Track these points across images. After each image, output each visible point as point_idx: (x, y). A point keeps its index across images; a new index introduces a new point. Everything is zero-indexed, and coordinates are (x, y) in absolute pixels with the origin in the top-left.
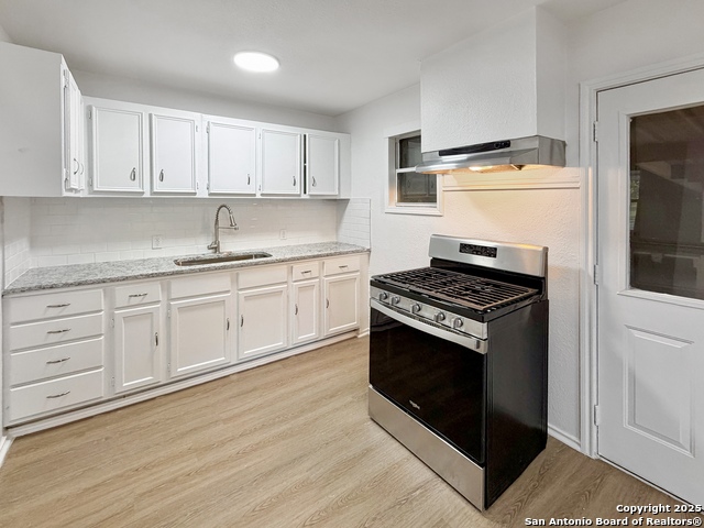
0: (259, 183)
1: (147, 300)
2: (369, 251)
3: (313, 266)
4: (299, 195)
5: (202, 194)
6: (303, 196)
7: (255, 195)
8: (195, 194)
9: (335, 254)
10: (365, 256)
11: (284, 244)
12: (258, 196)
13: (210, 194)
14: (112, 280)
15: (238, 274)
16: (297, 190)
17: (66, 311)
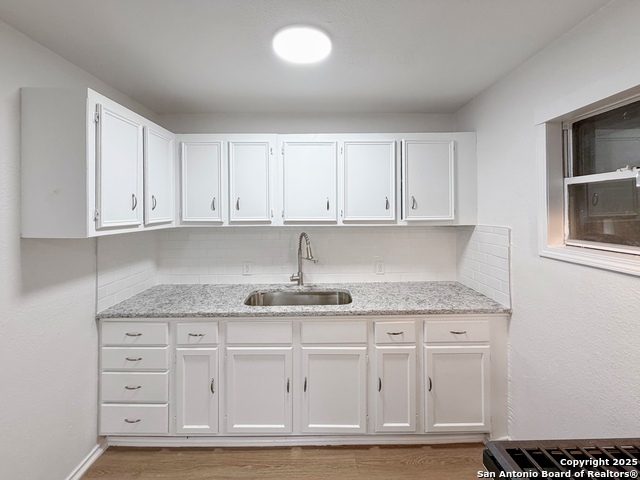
0: (341, 208)
1: (204, 340)
2: (508, 312)
3: (407, 325)
4: (395, 221)
5: (277, 222)
6: (400, 223)
7: (335, 222)
8: (270, 222)
9: (443, 312)
10: (501, 319)
11: (381, 279)
12: (340, 224)
13: (285, 222)
14: (173, 316)
15: (301, 324)
16: (390, 215)
17: (140, 340)
